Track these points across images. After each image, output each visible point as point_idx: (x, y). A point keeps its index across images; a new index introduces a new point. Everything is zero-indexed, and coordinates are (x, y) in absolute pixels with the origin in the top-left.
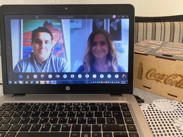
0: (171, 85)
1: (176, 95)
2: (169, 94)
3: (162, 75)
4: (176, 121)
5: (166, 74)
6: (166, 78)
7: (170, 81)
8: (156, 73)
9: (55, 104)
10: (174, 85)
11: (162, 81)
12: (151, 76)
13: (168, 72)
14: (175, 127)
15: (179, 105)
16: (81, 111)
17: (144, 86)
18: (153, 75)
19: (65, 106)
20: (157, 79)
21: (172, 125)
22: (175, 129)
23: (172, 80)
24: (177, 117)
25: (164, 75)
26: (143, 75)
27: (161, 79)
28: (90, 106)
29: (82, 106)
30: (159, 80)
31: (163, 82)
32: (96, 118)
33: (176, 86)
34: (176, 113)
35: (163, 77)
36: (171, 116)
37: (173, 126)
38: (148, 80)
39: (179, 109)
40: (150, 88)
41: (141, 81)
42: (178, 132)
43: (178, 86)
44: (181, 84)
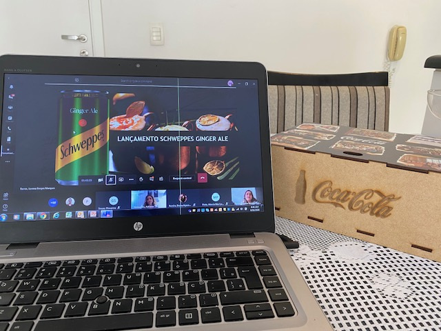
0: (363, 211)
1: (372, 232)
2: (358, 231)
3: (344, 192)
4: (375, 279)
5: (352, 192)
6: (353, 198)
7: (361, 204)
8: (333, 189)
9: (113, 260)
10: (367, 211)
11: (346, 204)
12: (322, 195)
13: (355, 187)
14: (375, 291)
15: (378, 250)
16: (172, 270)
17: (309, 218)
18: (326, 194)
19: (135, 263)
20: (335, 201)
21: (370, 287)
22: (375, 294)
23: (363, 201)
24: (376, 271)
25: (349, 192)
26: (307, 194)
27: (343, 201)
28: (190, 260)
29: (172, 261)
30: (340, 203)
31: (347, 207)
32: (206, 282)
33: (372, 213)
34: (375, 266)
35: (346, 196)
36: (366, 271)
37: (371, 289)
38: (318, 204)
39: (379, 257)
40: (321, 221)
41: (303, 207)
42: (381, 298)
43: (375, 212)
44: (381, 209)
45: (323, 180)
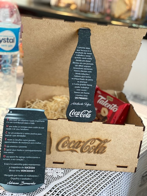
1: (95, 163)
3: (77, 142)
5: (82, 141)
6: (83, 145)
7: (88, 148)
8: (70, 142)
10: (92, 152)
11: (78, 150)
12: (63, 146)
17: (54, 163)
20: (72, 149)
25: (80, 142)
26: (52, 147)
27: (77, 147)
31: (79, 152)
35: (79, 144)
38: (60, 152)
40: (63, 163)
43: (96, 151)
44: (100, 148)
45: (63, 136)
